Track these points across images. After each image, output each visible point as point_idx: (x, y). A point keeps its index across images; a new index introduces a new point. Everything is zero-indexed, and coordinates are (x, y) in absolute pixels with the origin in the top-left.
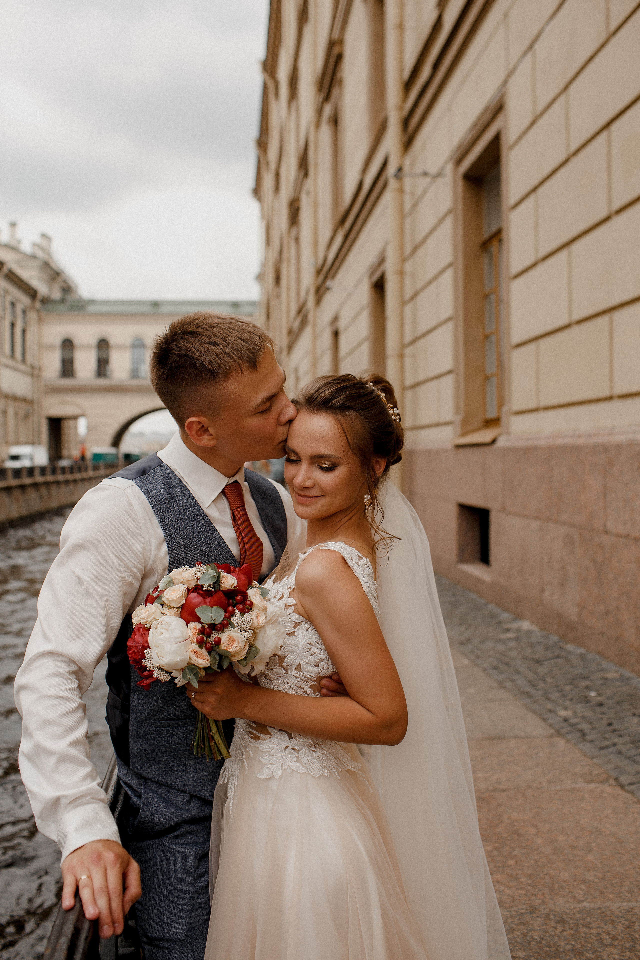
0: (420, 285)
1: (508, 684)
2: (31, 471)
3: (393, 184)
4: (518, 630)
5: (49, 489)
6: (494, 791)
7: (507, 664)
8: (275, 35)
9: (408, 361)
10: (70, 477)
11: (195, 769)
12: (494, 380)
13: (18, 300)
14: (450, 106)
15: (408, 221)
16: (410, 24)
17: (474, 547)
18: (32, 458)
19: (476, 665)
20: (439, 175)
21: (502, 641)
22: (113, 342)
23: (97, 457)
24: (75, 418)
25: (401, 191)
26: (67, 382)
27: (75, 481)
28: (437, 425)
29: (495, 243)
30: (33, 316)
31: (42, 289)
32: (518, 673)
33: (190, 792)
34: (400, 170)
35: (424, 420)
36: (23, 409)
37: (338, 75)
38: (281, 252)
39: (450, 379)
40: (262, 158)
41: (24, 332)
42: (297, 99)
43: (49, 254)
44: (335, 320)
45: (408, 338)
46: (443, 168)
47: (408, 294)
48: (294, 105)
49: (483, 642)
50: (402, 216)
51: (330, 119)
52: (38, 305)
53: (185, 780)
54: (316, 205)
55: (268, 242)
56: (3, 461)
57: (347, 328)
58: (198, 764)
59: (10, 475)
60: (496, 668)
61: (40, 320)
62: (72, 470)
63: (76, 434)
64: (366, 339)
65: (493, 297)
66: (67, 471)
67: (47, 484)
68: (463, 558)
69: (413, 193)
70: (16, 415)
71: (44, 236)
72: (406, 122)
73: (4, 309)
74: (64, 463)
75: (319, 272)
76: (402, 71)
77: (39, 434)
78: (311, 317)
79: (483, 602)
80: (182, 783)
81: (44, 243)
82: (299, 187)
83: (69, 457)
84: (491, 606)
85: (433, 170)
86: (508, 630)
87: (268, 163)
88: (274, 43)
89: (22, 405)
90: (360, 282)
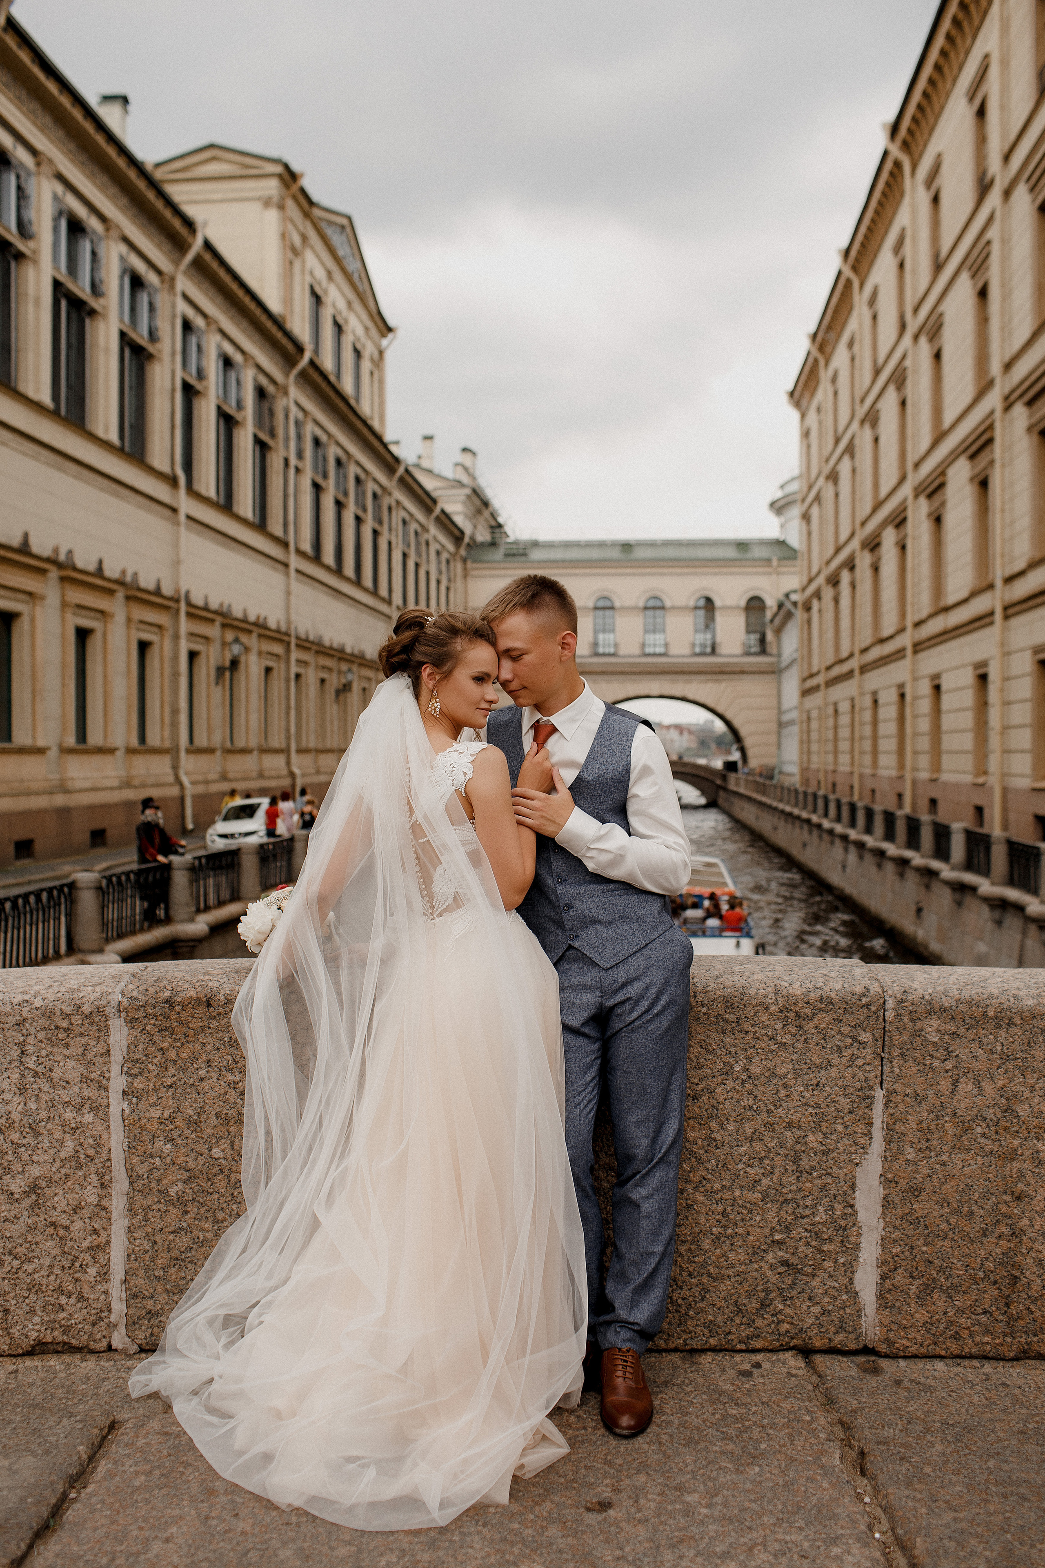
13: (444, 548)
30: (458, 568)
31: (468, 527)
43: (476, 477)
52: (464, 552)
61: (465, 576)
71: (465, 450)
81: (467, 461)
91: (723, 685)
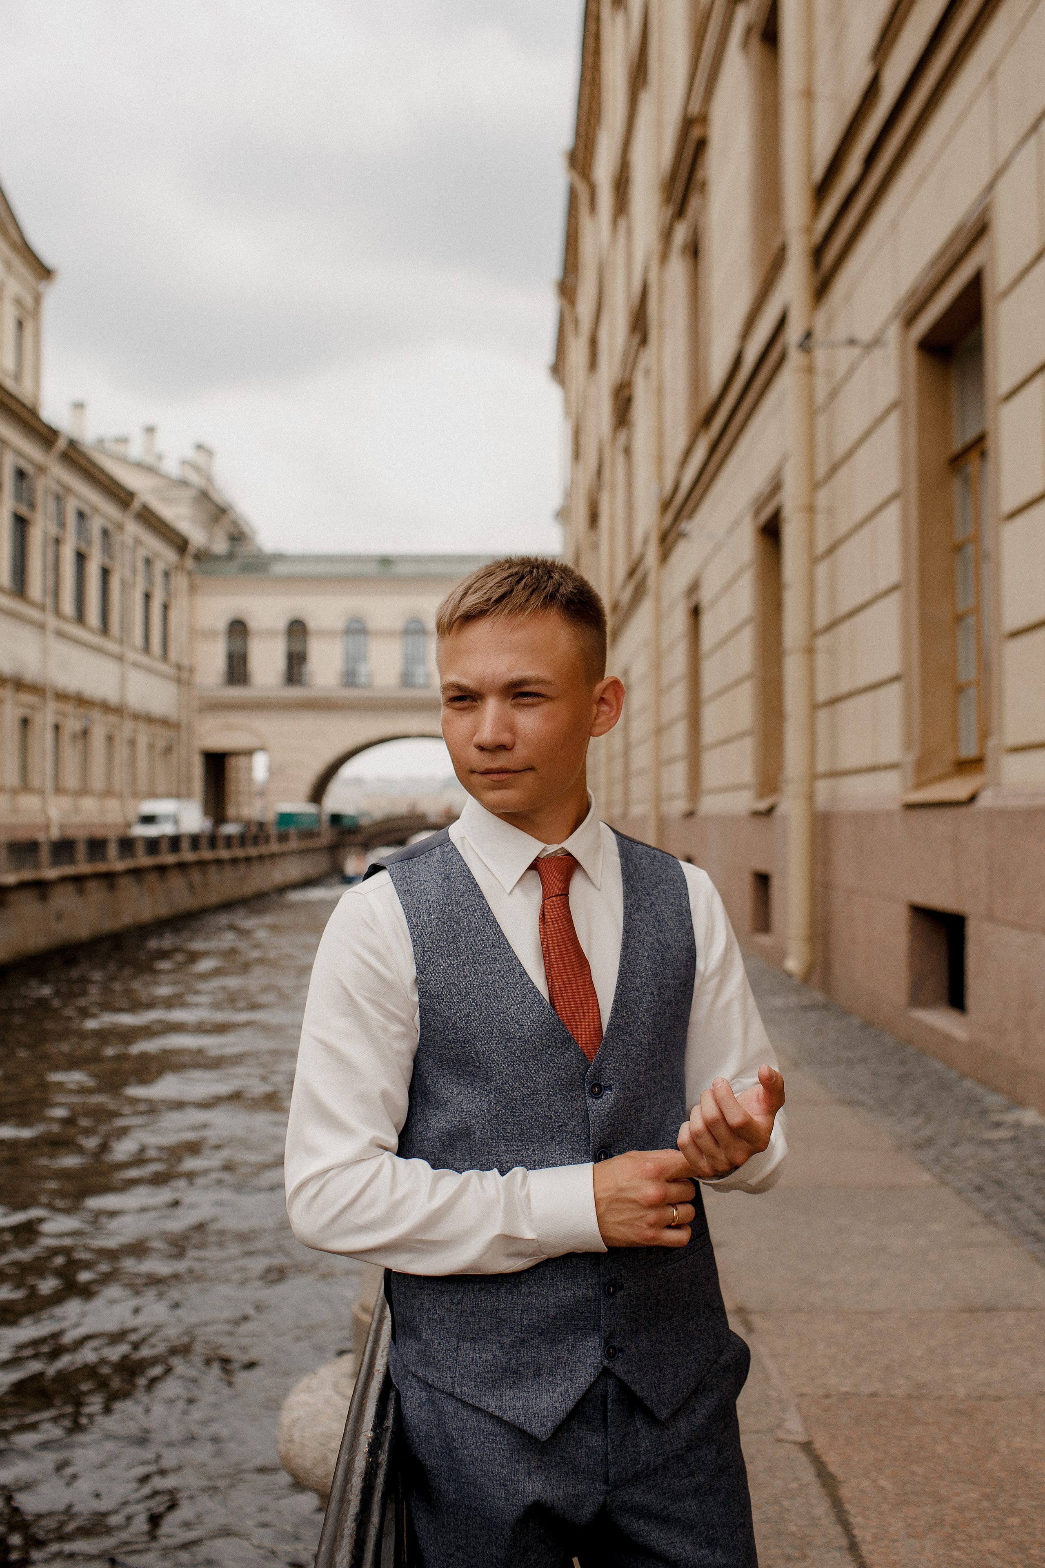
0: (843, 528)
1: (1000, 1217)
2: (175, 842)
3: (795, 358)
4: (1017, 1125)
5: (204, 874)
6: (980, 1398)
7: (999, 1183)
8: (590, 108)
9: (821, 659)
10: (239, 853)
11: (473, 1358)
12: (972, 692)
13: (158, 555)
14: (894, 226)
15: (822, 421)
16: (823, 89)
17: (939, 980)
18: (176, 820)
19: (945, 1184)
20: (876, 342)
21: (988, 1143)
22: (312, 624)
23: (285, 819)
24: (249, 753)
25: (810, 370)
26: (236, 693)
27: (248, 860)
28: (873, 769)
29: (974, 456)
30: (180, 582)
31: (197, 536)
32: (1019, 1199)
33: (464, 1397)
34: (808, 335)
35: (849, 760)
36: (163, 737)
37: (699, 175)
38: (599, 472)
39: (895, 689)
40: (567, 312)
41: (166, 607)
42: (628, 215)
43: (209, 479)
44: (694, 588)
45: (822, 621)
46: (882, 331)
47: (821, 546)
48: (622, 224)
49: (955, 1144)
50: (812, 411)
51: (685, 247)
52: (190, 563)
53: (455, 1377)
54: (660, 393)
55: (577, 454)
56: (129, 825)
57: (714, 601)
58: (479, 1350)
59: (140, 849)
60: (979, 1189)
61: (193, 589)
62: (242, 840)
63: (250, 780)
64: (749, 621)
65: (970, 549)
66: (235, 842)
67: (201, 864)
68: (917, 999)
69: (829, 374)
70: (151, 746)
71: (200, 447)
72: (817, 253)
73: (134, 571)
74: (231, 829)
75: (665, 506)
76: (810, 167)
77: (189, 780)
78: (651, 581)
79: (953, 1075)
80: (450, 1380)
81: (200, 459)
82: (630, 362)
83: (238, 820)
84: (968, 1083)
85: (865, 335)
86: (998, 1125)
87: (576, 322)
88: (589, 120)
89: (158, 730)
90: (737, 522)
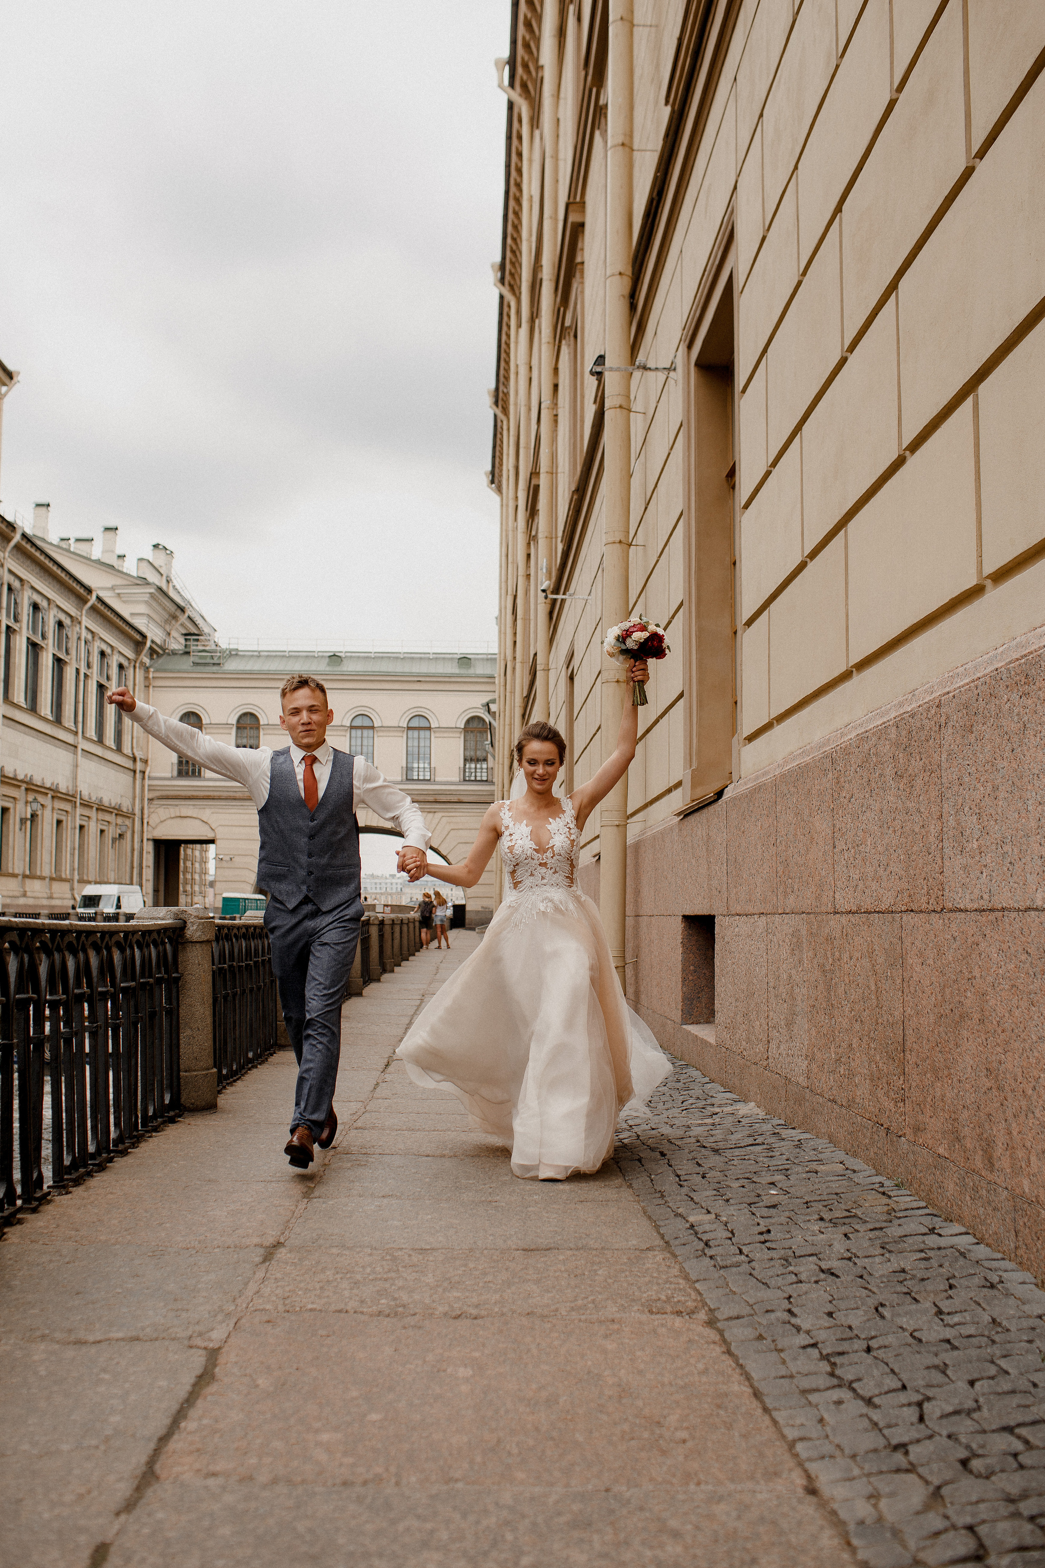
4: (729, 1114)
8: (513, 222)
13: (116, 651)
18: (118, 902)
23: (230, 905)
24: (202, 843)
26: (187, 784)
28: (668, 791)
30: (137, 675)
31: (154, 634)
36: (116, 824)
43: (169, 579)
46: (674, 359)
52: (147, 661)
61: (147, 687)
68: (691, 1015)
70: (102, 833)
71: (158, 547)
72: (632, 297)
81: (159, 559)
84: (712, 1086)
88: (513, 235)
89: (110, 818)
91: (438, 815)
